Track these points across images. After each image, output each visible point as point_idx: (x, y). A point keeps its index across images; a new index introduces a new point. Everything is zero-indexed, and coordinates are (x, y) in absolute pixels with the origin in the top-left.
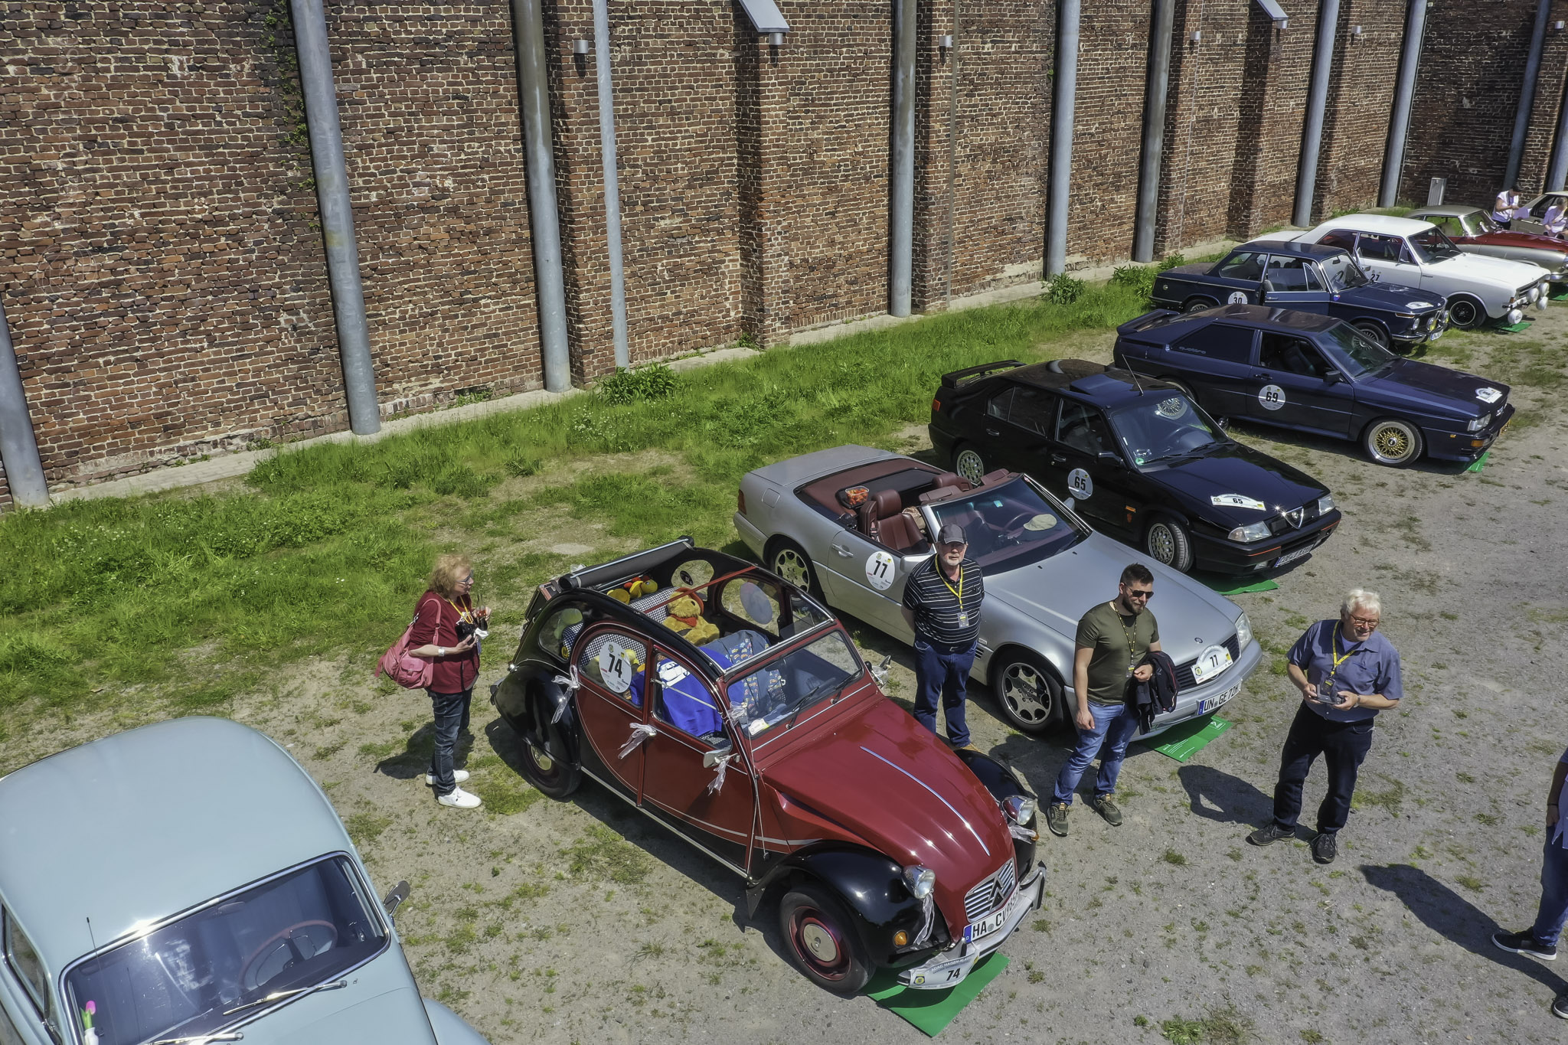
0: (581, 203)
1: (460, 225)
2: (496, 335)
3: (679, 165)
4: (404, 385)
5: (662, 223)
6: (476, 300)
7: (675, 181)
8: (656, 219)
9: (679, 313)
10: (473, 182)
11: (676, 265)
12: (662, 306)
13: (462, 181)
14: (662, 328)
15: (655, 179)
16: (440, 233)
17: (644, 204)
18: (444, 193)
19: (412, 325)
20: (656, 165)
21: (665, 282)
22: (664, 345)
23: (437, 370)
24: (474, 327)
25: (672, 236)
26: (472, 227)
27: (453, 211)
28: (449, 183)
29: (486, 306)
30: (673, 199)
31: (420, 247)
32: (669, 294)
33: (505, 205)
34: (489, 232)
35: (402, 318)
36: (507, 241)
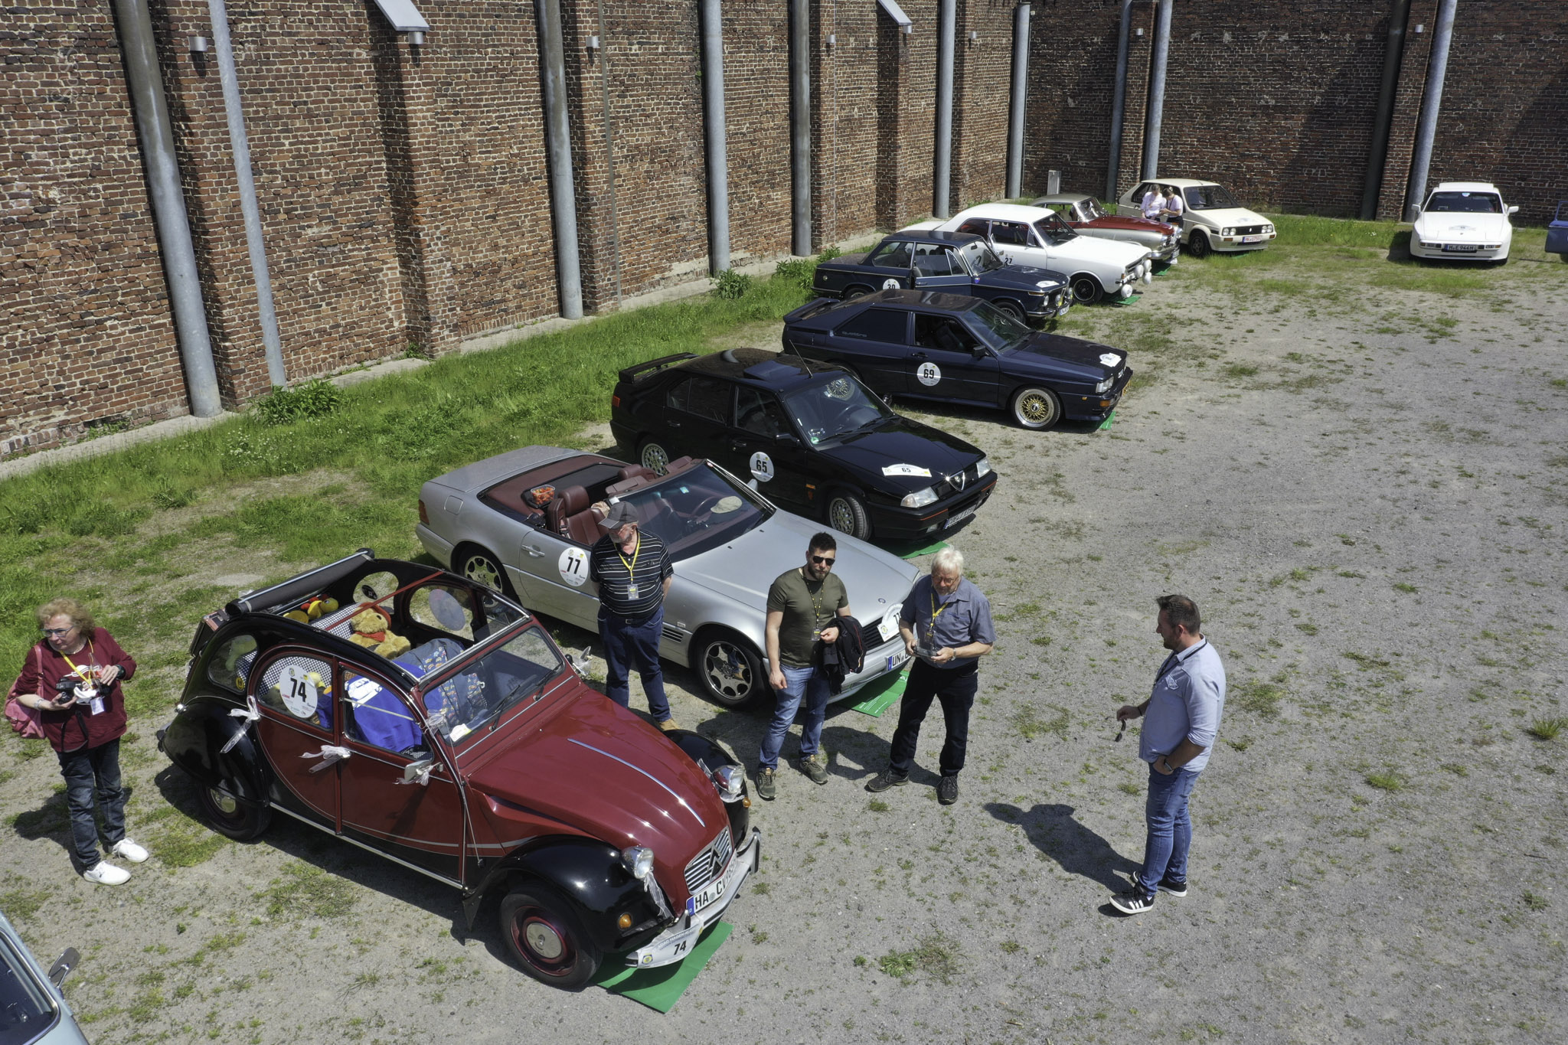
0: (215, 213)
1: (72, 240)
2: (128, 359)
3: (323, 170)
4: (21, 420)
5: (309, 231)
6: (100, 322)
7: (320, 187)
8: (303, 228)
9: (338, 326)
10: (84, 193)
11: (329, 275)
12: (318, 319)
13: (70, 189)
14: (320, 342)
15: (297, 185)
16: (49, 249)
17: (287, 212)
18: (50, 204)
19: (24, 353)
20: (296, 170)
21: (319, 293)
22: (324, 360)
23: (60, 401)
24: (100, 351)
25: (322, 246)
26: (88, 241)
27: (63, 225)
28: (54, 194)
29: (113, 327)
30: (319, 206)
31: (26, 265)
32: (324, 306)
33: (124, 216)
34: (108, 247)
35: (11, 346)
36: (131, 256)
